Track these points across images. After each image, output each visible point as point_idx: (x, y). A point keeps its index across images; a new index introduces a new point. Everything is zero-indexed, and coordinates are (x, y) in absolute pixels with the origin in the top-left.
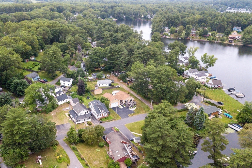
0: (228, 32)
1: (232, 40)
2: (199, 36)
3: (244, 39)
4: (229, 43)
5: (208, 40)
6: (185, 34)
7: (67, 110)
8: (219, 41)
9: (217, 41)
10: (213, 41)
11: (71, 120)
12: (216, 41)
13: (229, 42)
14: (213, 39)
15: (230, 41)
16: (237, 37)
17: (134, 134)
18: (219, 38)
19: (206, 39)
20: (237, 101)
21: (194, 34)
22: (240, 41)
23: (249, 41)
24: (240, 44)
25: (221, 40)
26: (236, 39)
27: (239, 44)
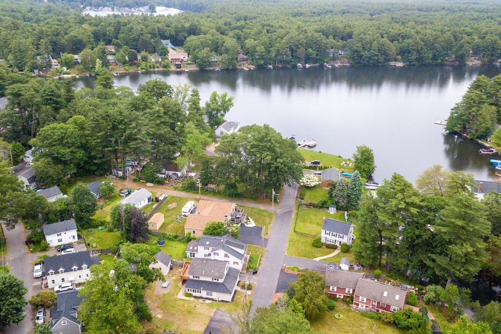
0: (165, 50)
1: (179, 63)
2: (124, 64)
3: (197, 59)
4: (178, 70)
5: (142, 69)
6: (102, 63)
7: (168, 289)
8: (161, 69)
9: (158, 69)
10: (152, 70)
11: (208, 301)
12: (156, 70)
13: (178, 68)
14: (150, 68)
15: (178, 66)
16: (182, 58)
17: (323, 260)
18: (156, 62)
19: (139, 68)
20: (320, 152)
21: (113, 62)
22: (190, 64)
23: (206, 62)
24: (194, 68)
25: (165, 67)
26: (182, 60)
27: (192, 69)
